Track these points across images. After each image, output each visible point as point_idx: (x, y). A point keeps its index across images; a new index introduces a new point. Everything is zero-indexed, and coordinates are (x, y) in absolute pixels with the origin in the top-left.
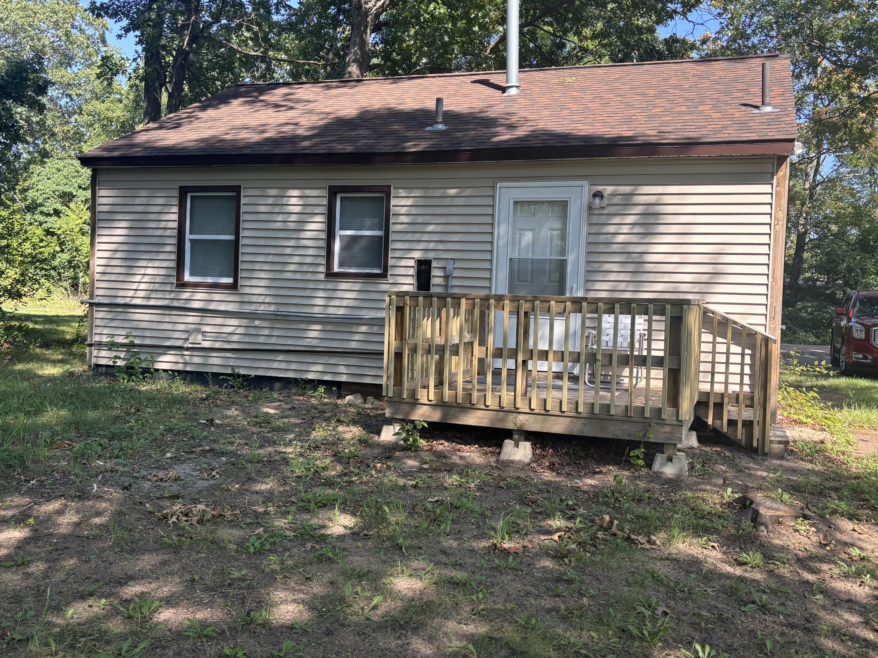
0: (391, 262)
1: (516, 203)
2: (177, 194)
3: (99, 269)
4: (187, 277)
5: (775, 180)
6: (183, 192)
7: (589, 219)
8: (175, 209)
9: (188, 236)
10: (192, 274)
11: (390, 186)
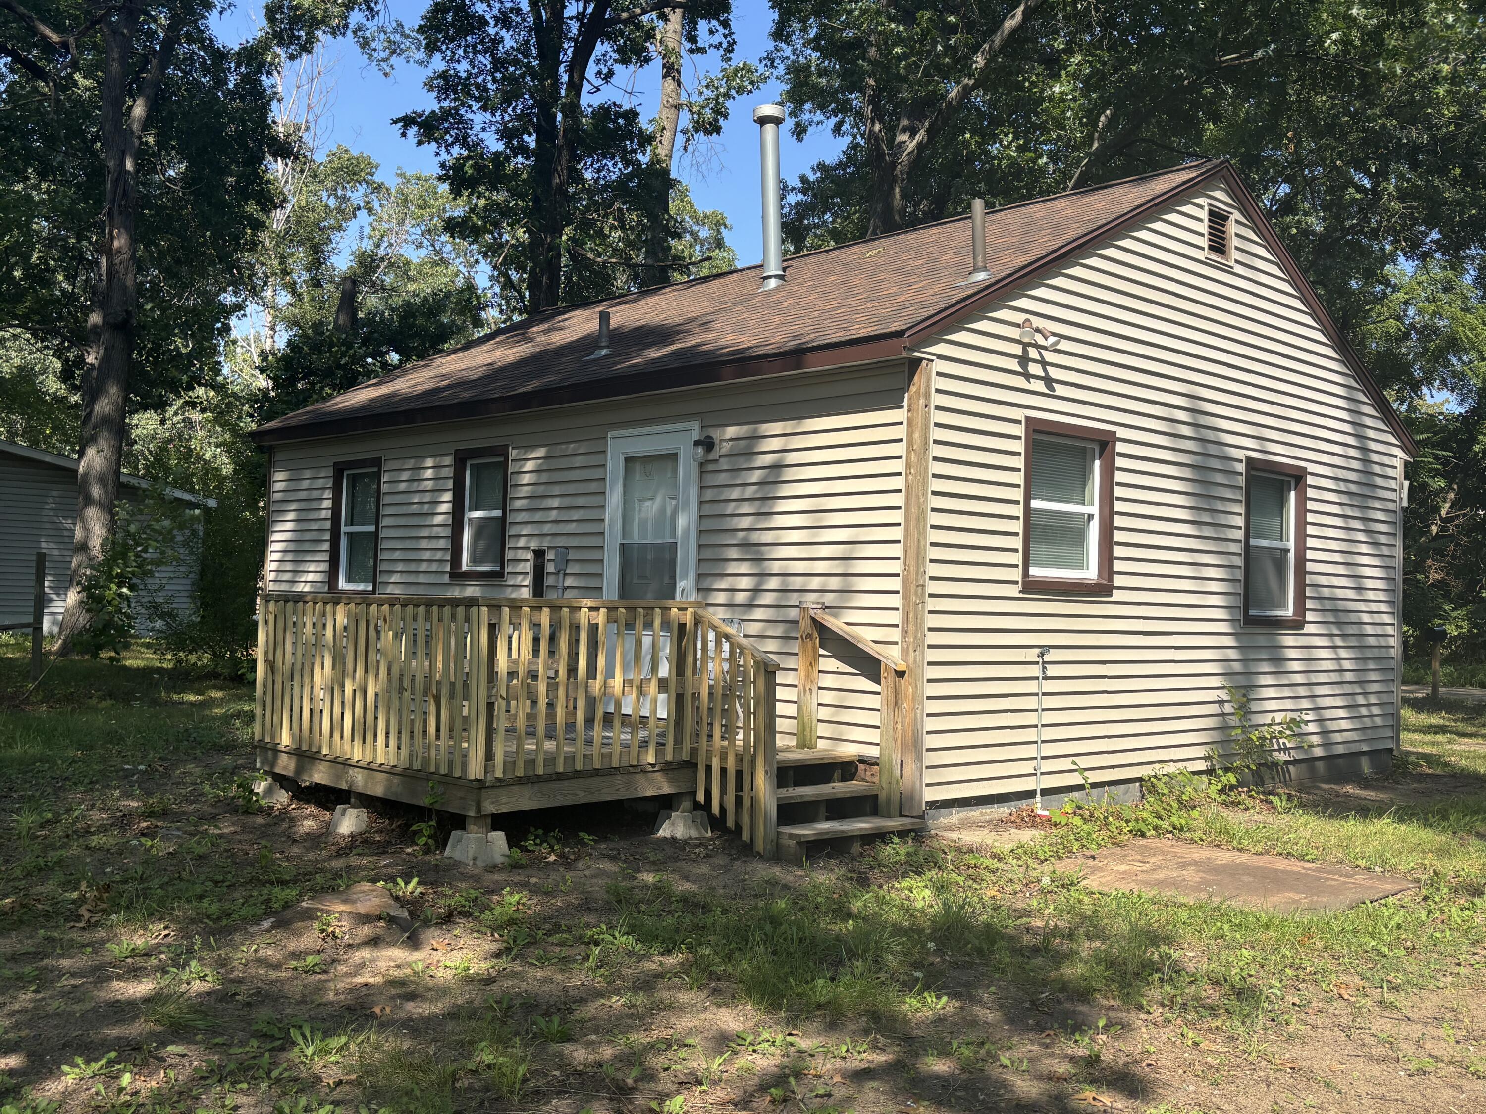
0: (509, 555)
1: (628, 460)
2: (330, 472)
3: (272, 576)
4: (343, 584)
5: (906, 400)
6: (339, 471)
7: (701, 479)
8: (328, 494)
9: (344, 529)
10: (349, 580)
11: (508, 445)
